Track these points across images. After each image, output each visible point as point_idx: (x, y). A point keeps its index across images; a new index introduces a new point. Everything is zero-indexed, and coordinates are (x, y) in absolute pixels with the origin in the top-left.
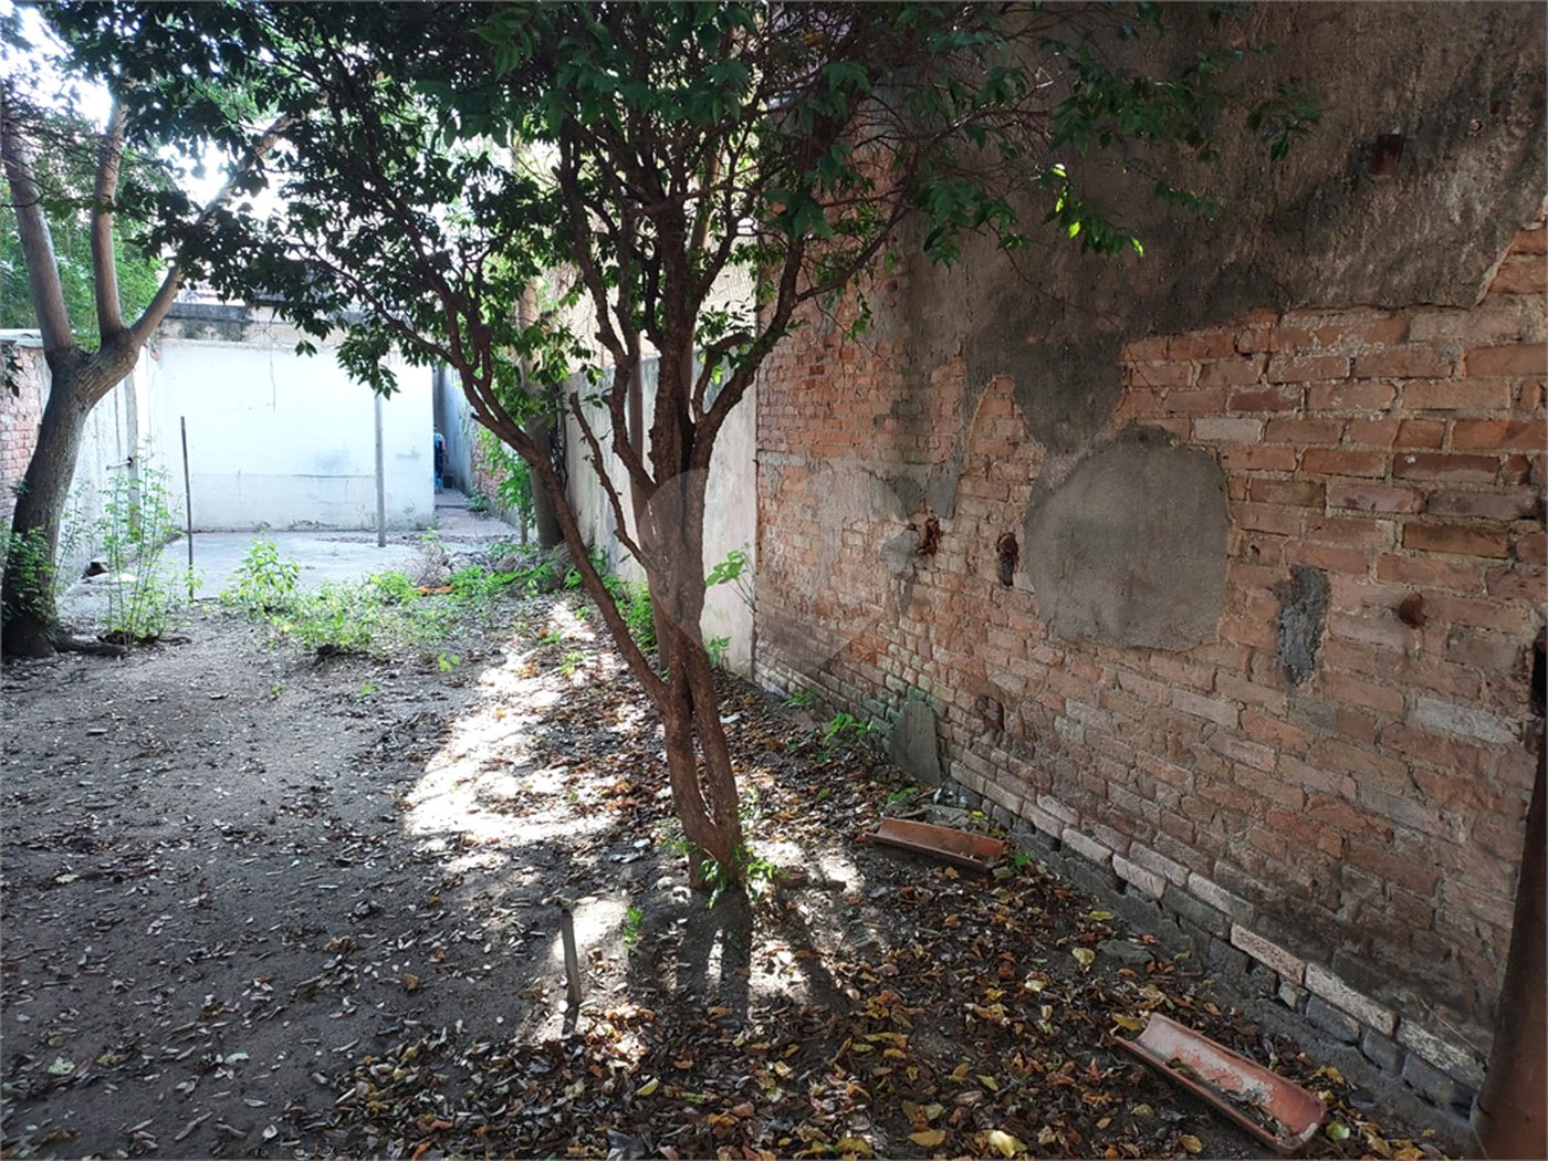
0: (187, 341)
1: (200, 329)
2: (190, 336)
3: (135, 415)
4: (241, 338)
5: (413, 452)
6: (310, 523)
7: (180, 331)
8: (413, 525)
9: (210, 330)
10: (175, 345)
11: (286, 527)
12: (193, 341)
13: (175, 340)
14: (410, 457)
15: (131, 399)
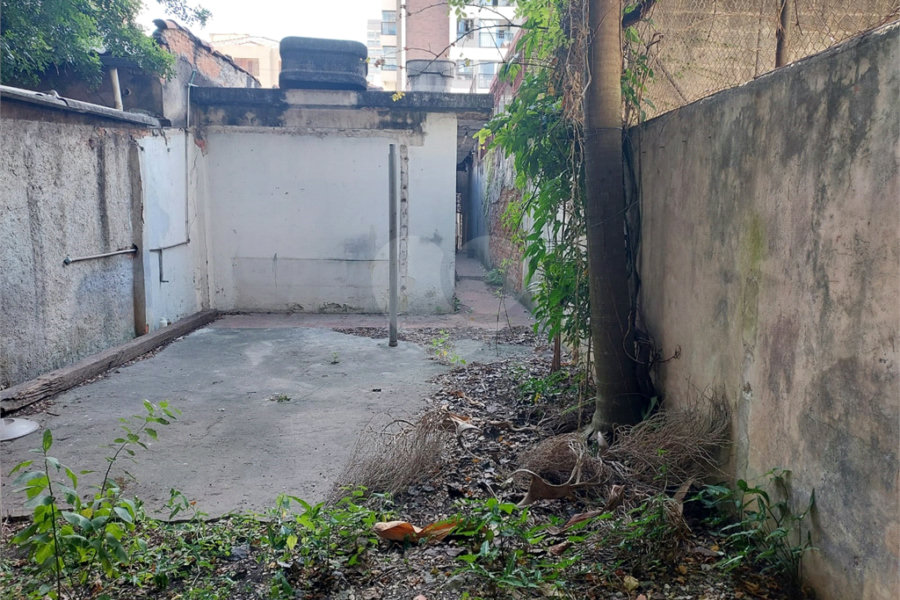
0: (229, 127)
1: (242, 115)
2: (233, 122)
3: (139, 199)
4: (278, 123)
5: (435, 235)
6: (338, 306)
7: (224, 118)
8: (433, 309)
9: (250, 115)
10: (219, 132)
11: (316, 308)
12: (235, 127)
13: (220, 127)
14: (432, 240)
15: (135, 181)
